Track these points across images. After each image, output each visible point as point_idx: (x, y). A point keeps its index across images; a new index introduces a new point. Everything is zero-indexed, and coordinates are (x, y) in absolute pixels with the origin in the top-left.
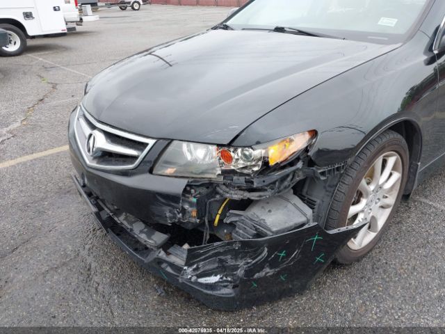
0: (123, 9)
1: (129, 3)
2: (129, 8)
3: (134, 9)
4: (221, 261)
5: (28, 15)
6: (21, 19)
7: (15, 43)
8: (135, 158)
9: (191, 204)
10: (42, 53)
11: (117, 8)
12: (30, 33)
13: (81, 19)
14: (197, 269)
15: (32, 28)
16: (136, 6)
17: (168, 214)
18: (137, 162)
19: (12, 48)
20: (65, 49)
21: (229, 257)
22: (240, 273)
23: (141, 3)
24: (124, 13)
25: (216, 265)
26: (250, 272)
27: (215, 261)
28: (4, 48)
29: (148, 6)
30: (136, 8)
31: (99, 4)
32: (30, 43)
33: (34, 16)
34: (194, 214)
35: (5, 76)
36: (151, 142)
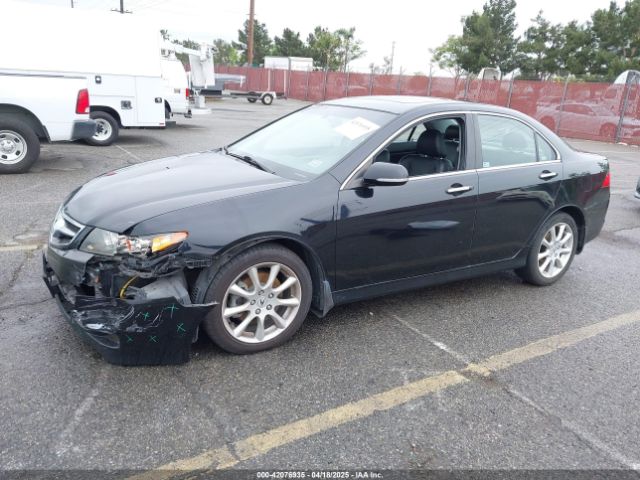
0: (252, 101)
1: (260, 95)
2: (259, 101)
3: (264, 103)
4: (104, 314)
5: (126, 105)
6: (117, 108)
7: (106, 132)
8: (71, 238)
9: (95, 273)
10: (133, 146)
11: (245, 99)
12: (125, 123)
13: (190, 111)
14: (85, 315)
15: (127, 118)
16: (267, 100)
17: (78, 278)
18: (72, 241)
19: (101, 137)
20: (161, 144)
21: (110, 311)
22: (117, 325)
23: (275, 96)
24: (252, 107)
25: (100, 316)
26: (124, 325)
27: (99, 313)
28: (94, 137)
29: (282, 101)
30: (268, 102)
31: (223, 93)
32: (122, 133)
33: (132, 105)
34: (96, 281)
35: (85, 166)
36: (82, 227)
